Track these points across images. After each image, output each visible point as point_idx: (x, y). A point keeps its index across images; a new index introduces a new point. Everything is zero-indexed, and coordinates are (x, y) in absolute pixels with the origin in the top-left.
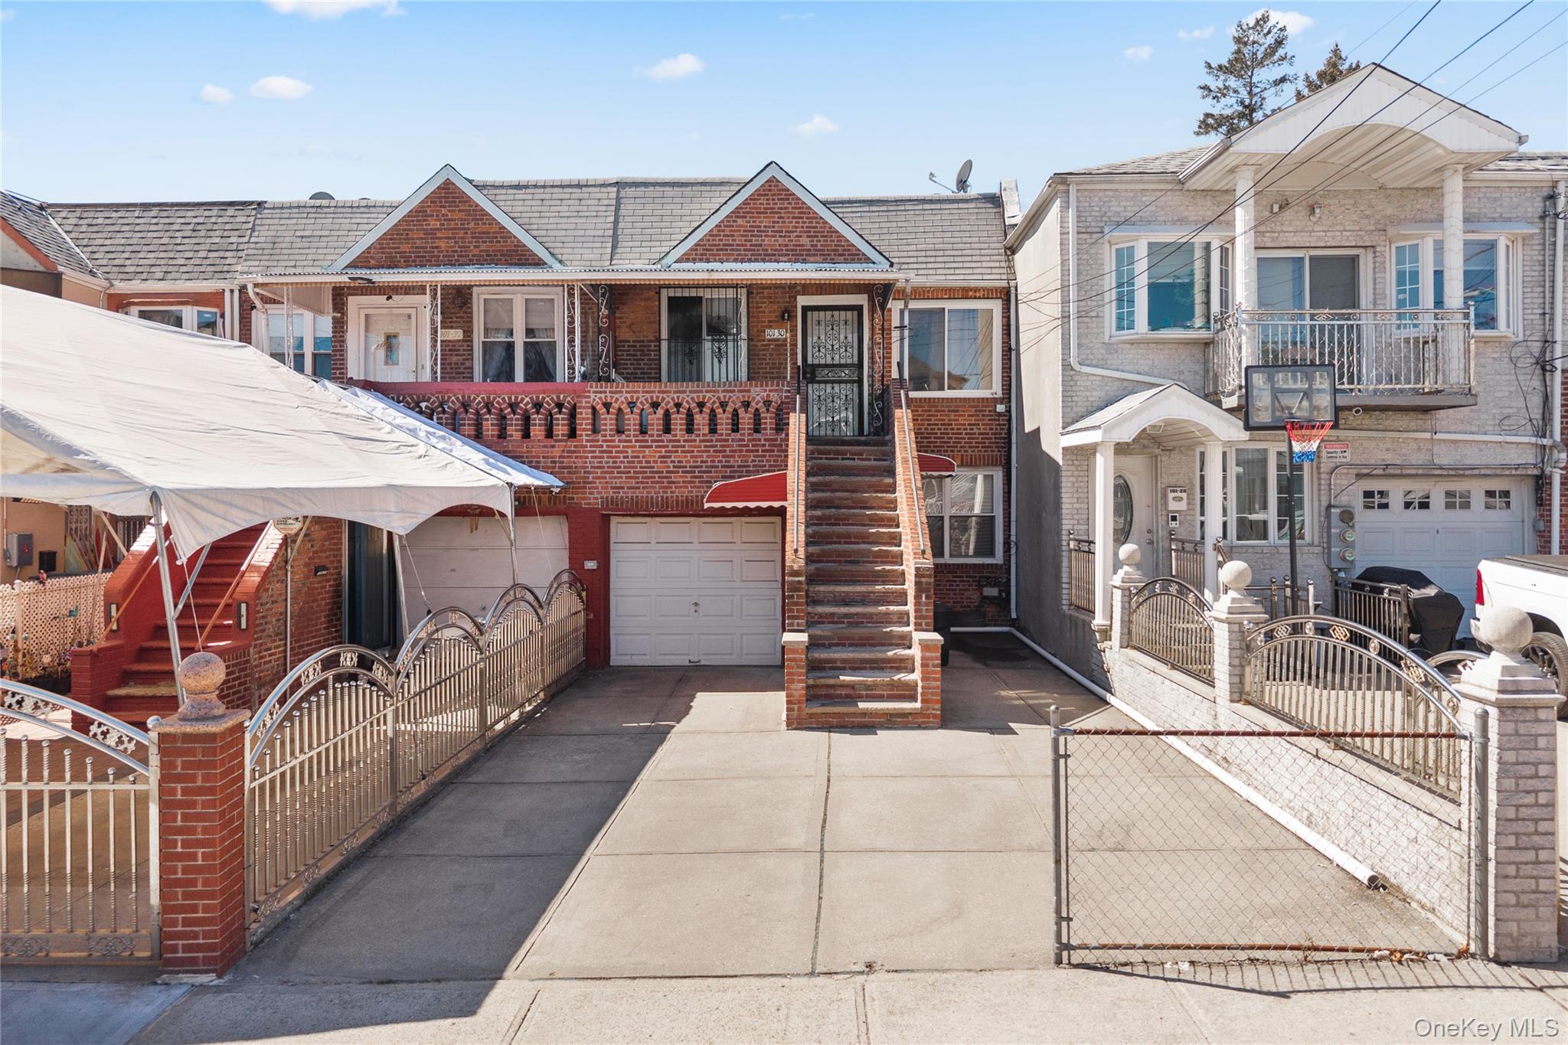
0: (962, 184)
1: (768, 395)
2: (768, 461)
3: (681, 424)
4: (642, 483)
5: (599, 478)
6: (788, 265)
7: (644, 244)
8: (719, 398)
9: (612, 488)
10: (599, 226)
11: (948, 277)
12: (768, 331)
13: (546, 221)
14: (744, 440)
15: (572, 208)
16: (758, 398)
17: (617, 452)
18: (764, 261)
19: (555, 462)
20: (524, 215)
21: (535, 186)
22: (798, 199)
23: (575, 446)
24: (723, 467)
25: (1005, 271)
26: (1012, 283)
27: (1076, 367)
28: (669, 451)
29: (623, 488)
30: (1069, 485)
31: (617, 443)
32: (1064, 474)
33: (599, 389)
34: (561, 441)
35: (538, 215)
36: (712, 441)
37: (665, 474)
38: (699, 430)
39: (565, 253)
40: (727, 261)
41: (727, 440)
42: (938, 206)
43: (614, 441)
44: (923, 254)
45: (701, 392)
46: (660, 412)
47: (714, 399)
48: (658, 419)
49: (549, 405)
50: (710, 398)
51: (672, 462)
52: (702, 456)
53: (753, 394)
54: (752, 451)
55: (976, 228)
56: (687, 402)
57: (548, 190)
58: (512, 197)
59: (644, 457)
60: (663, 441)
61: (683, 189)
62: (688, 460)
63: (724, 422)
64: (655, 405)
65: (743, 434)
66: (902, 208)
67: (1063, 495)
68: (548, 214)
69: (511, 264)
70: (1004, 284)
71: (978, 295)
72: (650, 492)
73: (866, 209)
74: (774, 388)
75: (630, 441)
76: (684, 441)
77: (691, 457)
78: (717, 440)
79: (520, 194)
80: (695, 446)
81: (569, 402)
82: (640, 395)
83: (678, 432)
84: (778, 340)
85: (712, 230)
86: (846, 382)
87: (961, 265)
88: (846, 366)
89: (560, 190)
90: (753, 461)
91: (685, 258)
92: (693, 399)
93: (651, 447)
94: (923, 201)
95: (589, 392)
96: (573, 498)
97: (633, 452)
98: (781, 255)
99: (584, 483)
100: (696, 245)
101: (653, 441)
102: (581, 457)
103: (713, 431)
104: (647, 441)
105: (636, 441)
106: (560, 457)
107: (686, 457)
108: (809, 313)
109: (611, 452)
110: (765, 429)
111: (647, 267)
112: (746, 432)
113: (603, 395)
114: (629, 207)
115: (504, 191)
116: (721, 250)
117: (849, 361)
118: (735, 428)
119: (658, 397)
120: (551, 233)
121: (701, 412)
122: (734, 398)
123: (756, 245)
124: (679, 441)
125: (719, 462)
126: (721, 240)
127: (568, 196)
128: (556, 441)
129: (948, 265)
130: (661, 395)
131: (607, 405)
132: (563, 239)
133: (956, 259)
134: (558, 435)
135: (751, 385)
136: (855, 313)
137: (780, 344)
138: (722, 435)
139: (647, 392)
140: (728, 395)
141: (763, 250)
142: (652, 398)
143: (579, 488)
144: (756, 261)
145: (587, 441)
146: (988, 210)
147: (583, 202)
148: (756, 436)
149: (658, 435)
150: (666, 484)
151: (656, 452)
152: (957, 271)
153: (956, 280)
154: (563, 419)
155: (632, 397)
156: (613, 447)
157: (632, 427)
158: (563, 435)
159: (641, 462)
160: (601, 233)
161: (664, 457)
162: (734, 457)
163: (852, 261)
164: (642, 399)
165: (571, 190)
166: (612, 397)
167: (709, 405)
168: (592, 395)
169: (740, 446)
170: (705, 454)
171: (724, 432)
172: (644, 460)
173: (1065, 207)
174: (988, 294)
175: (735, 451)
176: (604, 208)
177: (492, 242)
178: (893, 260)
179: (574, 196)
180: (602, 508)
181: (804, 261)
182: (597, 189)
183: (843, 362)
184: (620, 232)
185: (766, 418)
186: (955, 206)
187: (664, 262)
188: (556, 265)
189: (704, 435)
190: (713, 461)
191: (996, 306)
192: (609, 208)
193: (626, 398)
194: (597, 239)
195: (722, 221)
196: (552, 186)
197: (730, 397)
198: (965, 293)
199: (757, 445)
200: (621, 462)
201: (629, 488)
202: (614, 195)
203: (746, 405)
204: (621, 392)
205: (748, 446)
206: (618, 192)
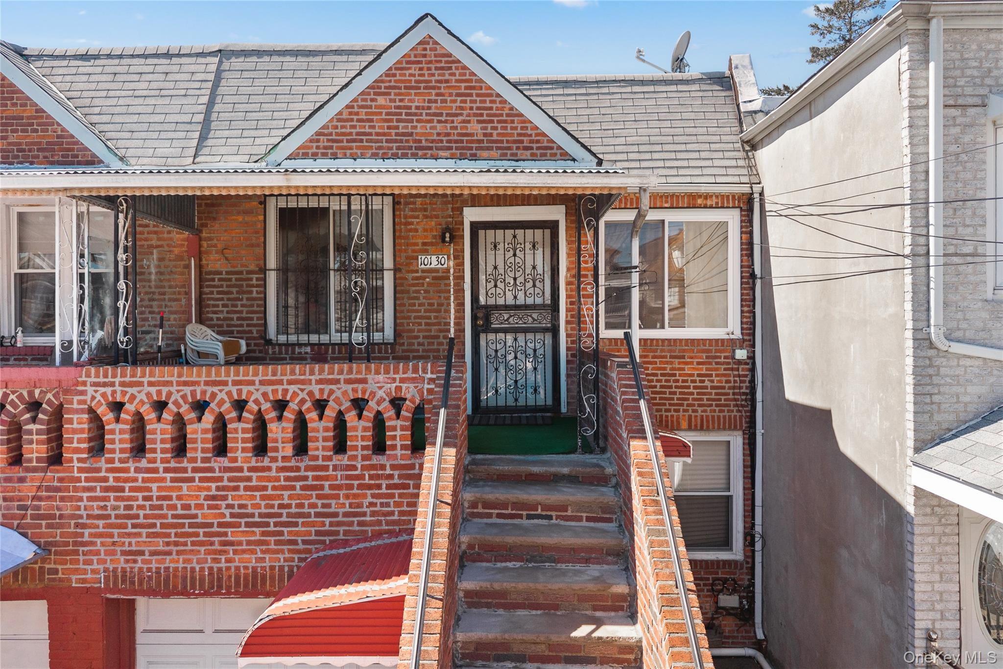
0: (679, 63)
1: (399, 389)
2: (397, 504)
3: (244, 441)
4: (176, 544)
5: (100, 535)
6: (451, 162)
7: (246, 133)
8: (310, 394)
9: (124, 553)
10: (186, 109)
11: (670, 180)
12: (422, 258)
13: (114, 102)
14: (354, 468)
15: (154, 85)
16: (381, 393)
17: (132, 489)
18: (415, 156)
19: (25, 508)
20: (85, 94)
21: (109, 56)
22: (465, 68)
23: (61, 480)
24: (317, 515)
25: (745, 171)
26: (757, 189)
27: (941, 343)
28: (224, 488)
29: (142, 553)
30: (927, 549)
31: (132, 474)
32: (917, 530)
33: (101, 380)
34: (35, 470)
35: (104, 94)
36: (298, 469)
37: (215, 529)
38: (276, 450)
39: (131, 147)
40: (363, 157)
41: (326, 468)
42: (651, 88)
43: (126, 470)
44: (635, 148)
45: (280, 382)
46: (209, 418)
47: (302, 395)
48: (205, 431)
49: (15, 406)
50: (295, 394)
51: (229, 506)
52: (281, 497)
53: (371, 386)
54: (370, 487)
55: (701, 116)
56: (256, 402)
57: (125, 61)
58: (74, 70)
59: (179, 498)
60: (211, 470)
61: (311, 59)
62: (255, 504)
63: (321, 435)
64: (200, 407)
65: (354, 458)
66: (606, 90)
67: (916, 568)
68: (118, 93)
69: (52, 163)
70: (746, 189)
71: (709, 203)
72: (189, 561)
73: (560, 91)
74: (410, 375)
75: (155, 470)
76: (250, 469)
77: (263, 498)
78: (308, 468)
79: (86, 67)
80: (269, 479)
81: (49, 403)
82: (173, 389)
83: (239, 454)
84: (436, 270)
85: (340, 113)
86: (535, 331)
87: (685, 163)
88: (534, 307)
89: (142, 61)
90: (372, 504)
91: (301, 153)
92: (265, 395)
93: (192, 480)
94: (633, 82)
95: (84, 384)
96: (56, 571)
97: (160, 489)
98: (441, 149)
99: (75, 544)
100: (318, 134)
101: (195, 470)
102: (71, 499)
103: (301, 449)
104: (185, 470)
105: (166, 470)
106: (34, 498)
107: (253, 497)
108: (481, 233)
109: (122, 490)
110: (394, 447)
111: (247, 166)
112: (360, 453)
113: (108, 390)
114: (232, 82)
115: (65, 63)
116: (354, 141)
117: (539, 301)
118: (340, 447)
119: (204, 393)
120: (117, 119)
121: (280, 418)
122: (338, 393)
123: (403, 134)
124: (241, 469)
125: (312, 506)
126: (354, 127)
127: (150, 69)
128: (28, 470)
129: (668, 164)
130: (210, 389)
131: (117, 407)
132: (134, 127)
133: (679, 155)
134: (30, 460)
135: (368, 370)
136: (548, 232)
137: (440, 277)
138: (316, 458)
139: (186, 384)
140: (327, 388)
141: (415, 141)
142: (193, 393)
143: (68, 553)
144: (405, 156)
145: (80, 470)
146: (715, 94)
147: (170, 77)
148: (377, 460)
149: (204, 460)
150: (217, 547)
151: (200, 489)
152: (681, 172)
153: (679, 184)
154: (39, 432)
155: (159, 393)
156: (126, 480)
157: (159, 446)
158: (39, 460)
159: (174, 507)
160: (187, 118)
161: (214, 498)
162: (337, 497)
163: (543, 157)
164: (176, 396)
165: (155, 61)
166: (124, 393)
167: (293, 406)
168: (90, 390)
169: (348, 477)
170: (286, 494)
171: (320, 453)
172: (179, 504)
173: (921, 60)
174: (722, 202)
175: (339, 487)
176: (197, 85)
177: (26, 131)
178: (601, 156)
179: (158, 69)
180: (107, 589)
181: (474, 158)
182: (192, 60)
183: (530, 301)
184: (214, 116)
185: (394, 428)
186: (673, 88)
187: (272, 158)
188: (116, 165)
189: (284, 458)
190: (301, 506)
191: (732, 218)
192: (204, 85)
193: (148, 395)
194: (181, 127)
195: (355, 100)
196: (132, 56)
197: (331, 392)
198: (692, 201)
199: (378, 477)
200: (140, 507)
201: (153, 553)
202: (213, 68)
203: (359, 404)
204: (140, 384)
205: (361, 477)
206: (220, 62)
